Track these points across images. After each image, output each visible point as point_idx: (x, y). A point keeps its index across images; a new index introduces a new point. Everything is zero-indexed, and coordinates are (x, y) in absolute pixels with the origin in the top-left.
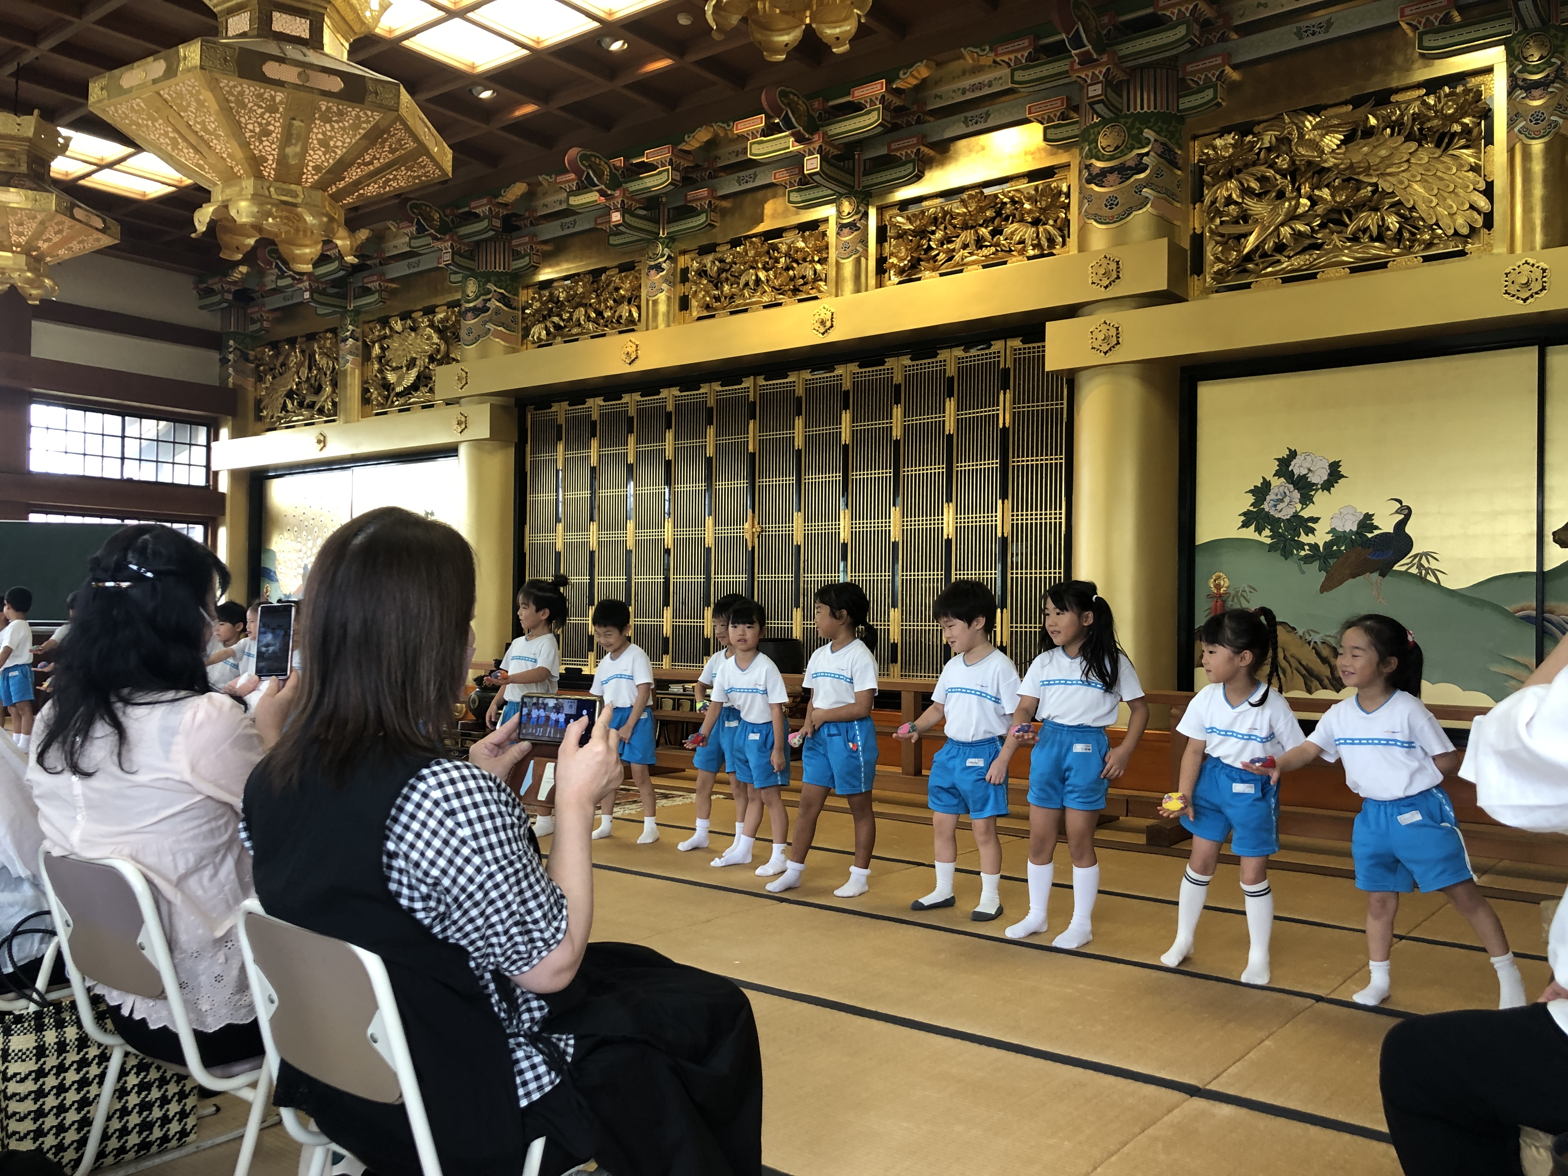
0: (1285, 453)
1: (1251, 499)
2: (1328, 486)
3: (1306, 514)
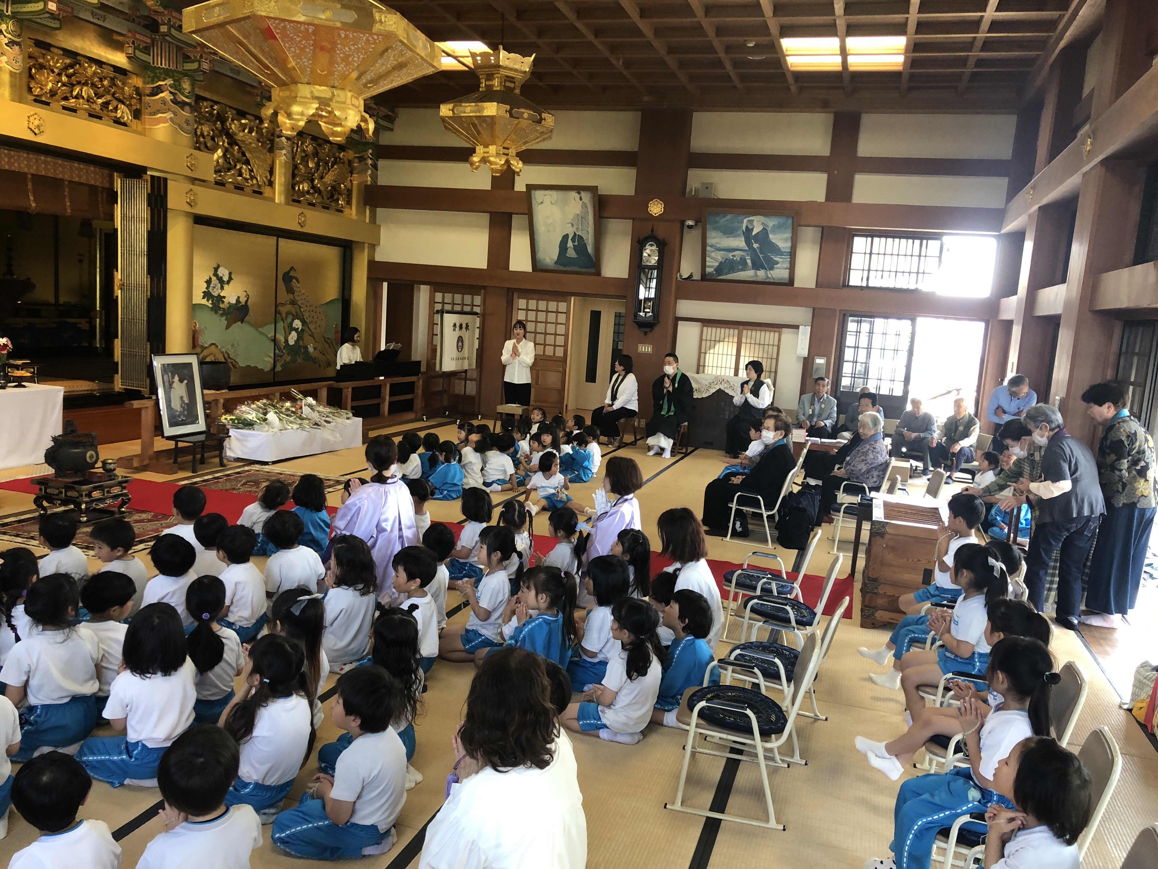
0: (216, 266)
1: (205, 285)
2: (228, 282)
3: (222, 295)
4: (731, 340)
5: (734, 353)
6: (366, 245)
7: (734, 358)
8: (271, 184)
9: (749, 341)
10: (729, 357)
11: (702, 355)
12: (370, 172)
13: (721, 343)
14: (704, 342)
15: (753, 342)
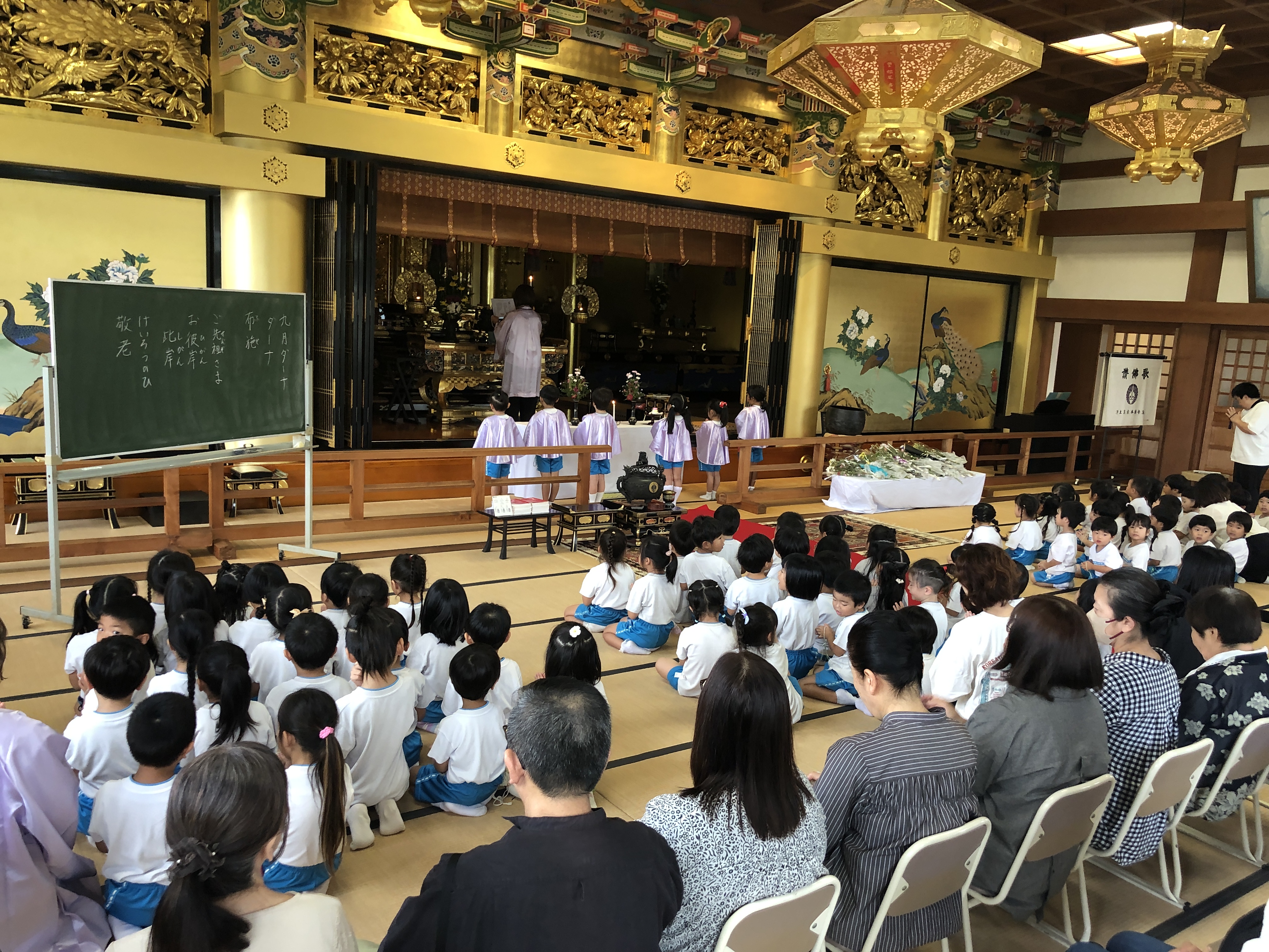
0: (856, 308)
1: (842, 329)
2: (867, 325)
3: (859, 338)
6: (1036, 281)
8: (924, 219)
12: (1048, 196)
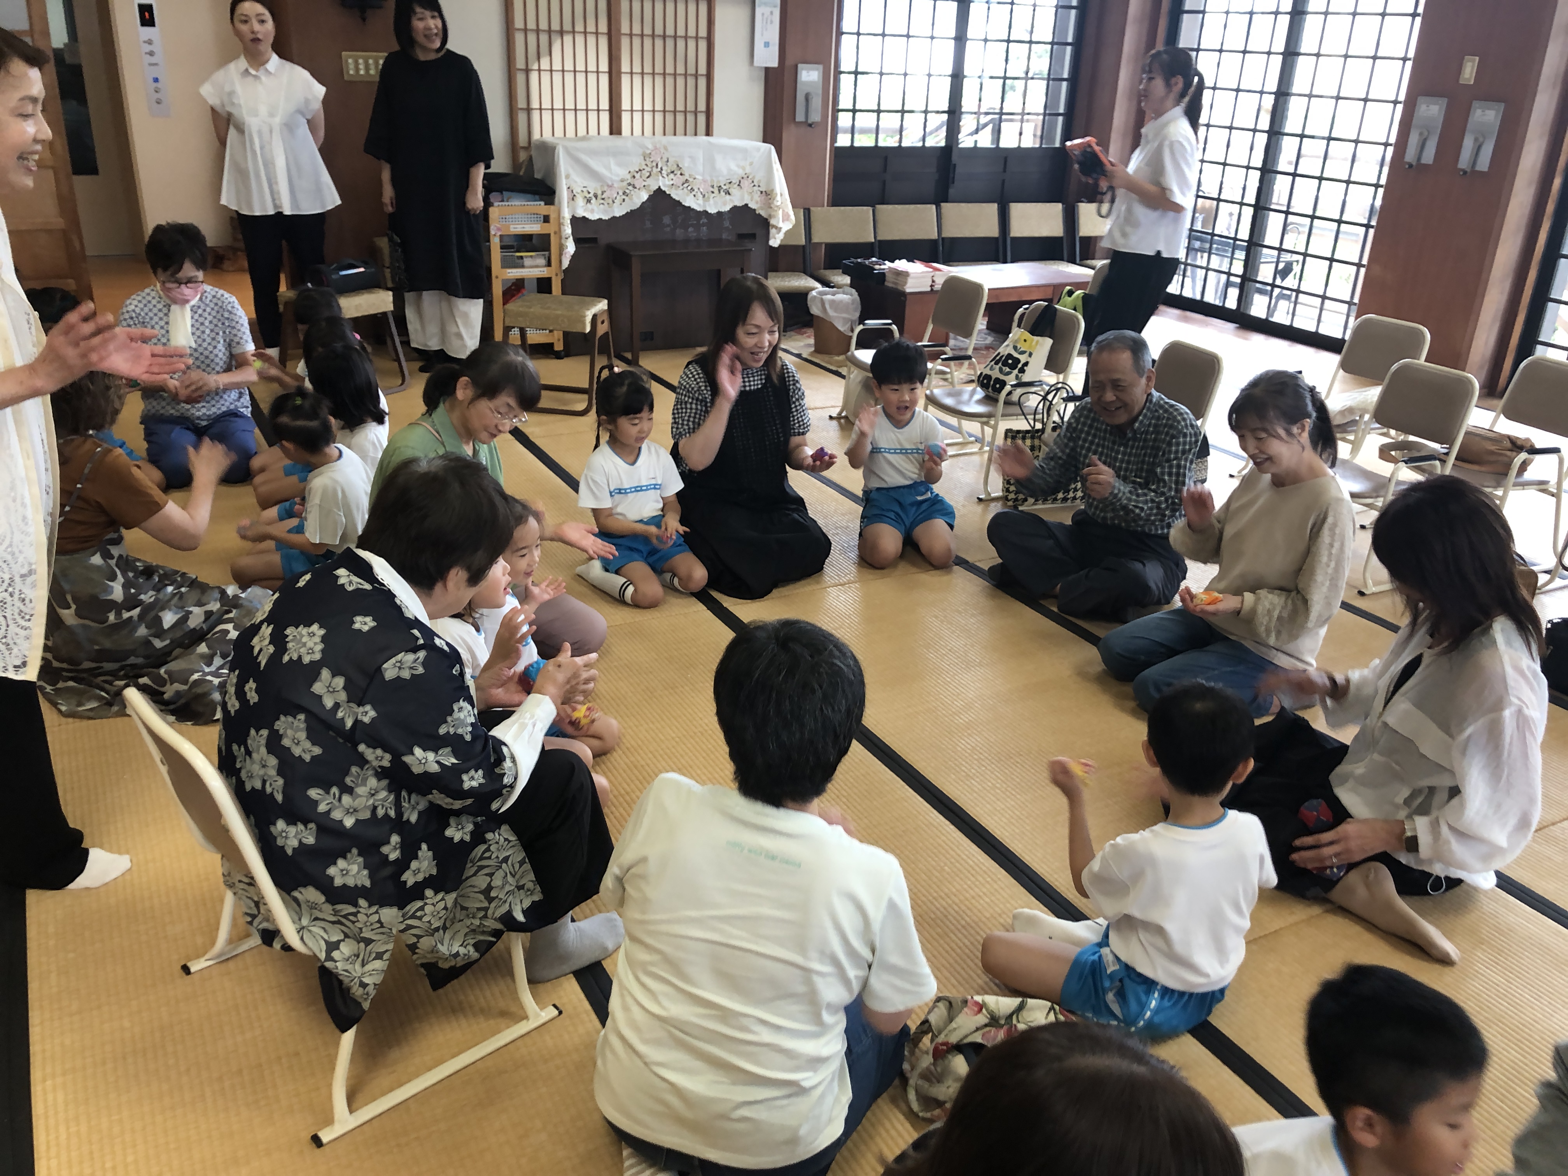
4: (591, 28)
5: (604, 66)
7: (604, 80)
9: (637, 30)
10: (592, 78)
11: (520, 78)
13: (568, 39)
14: (519, 38)
15: (648, 31)
